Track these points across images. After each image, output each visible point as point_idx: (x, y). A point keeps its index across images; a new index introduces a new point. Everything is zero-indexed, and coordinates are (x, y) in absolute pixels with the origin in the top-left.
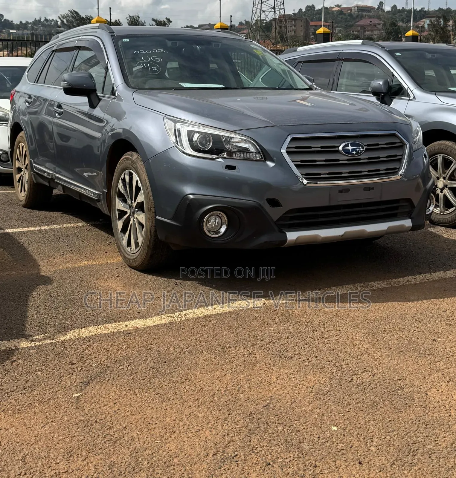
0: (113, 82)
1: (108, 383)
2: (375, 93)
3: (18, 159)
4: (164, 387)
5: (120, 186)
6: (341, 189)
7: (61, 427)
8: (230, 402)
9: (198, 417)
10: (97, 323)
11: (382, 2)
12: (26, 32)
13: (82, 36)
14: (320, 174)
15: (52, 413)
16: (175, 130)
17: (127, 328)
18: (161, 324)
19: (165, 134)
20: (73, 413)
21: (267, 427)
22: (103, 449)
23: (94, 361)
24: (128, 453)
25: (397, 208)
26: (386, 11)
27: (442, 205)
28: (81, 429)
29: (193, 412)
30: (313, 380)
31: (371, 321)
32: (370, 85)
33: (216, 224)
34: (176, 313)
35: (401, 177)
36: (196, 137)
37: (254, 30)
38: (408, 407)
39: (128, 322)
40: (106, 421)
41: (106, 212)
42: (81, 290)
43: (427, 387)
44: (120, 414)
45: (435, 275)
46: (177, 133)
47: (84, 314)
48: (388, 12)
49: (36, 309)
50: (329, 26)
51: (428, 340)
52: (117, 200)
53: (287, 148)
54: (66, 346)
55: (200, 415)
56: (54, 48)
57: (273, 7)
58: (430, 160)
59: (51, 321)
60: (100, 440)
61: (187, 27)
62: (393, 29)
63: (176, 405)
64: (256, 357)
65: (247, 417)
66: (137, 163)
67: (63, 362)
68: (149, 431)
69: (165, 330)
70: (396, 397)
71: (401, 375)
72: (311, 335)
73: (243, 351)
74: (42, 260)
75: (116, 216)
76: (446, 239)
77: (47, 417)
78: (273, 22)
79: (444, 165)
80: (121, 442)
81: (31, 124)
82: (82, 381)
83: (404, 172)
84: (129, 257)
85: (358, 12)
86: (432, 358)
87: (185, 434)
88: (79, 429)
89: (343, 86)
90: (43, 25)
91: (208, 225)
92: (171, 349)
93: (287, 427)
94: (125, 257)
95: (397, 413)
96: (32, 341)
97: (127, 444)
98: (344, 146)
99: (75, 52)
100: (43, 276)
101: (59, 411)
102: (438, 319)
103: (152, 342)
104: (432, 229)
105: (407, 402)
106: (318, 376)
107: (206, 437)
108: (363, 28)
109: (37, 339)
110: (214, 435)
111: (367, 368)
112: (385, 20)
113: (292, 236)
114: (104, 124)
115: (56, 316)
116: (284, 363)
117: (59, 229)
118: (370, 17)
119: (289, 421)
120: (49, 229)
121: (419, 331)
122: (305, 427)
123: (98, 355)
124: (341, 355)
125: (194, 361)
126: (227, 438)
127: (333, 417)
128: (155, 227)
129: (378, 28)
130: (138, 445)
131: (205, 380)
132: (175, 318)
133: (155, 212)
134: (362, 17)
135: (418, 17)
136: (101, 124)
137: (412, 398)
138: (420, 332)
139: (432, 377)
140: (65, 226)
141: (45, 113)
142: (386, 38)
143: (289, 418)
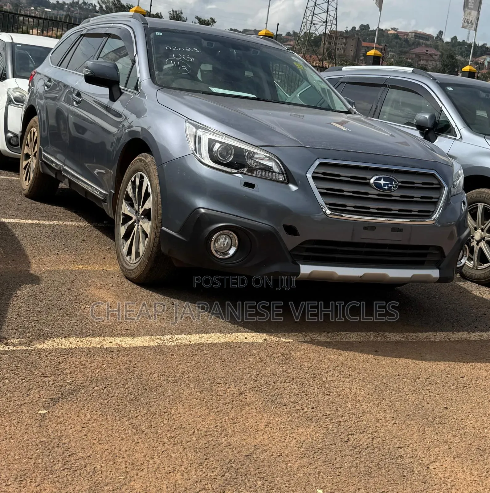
0: (138, 76)
1: (79, 404)
2: (420, 127)
3: (27, 145)
4: (139, 417)
5: (129, 189)
6: (366, 226)
7: (19, 445)
8: (209, 445)
9: (171, 457)
10: (81, 335)
11: (442, 32)
12: (61, 12)
13: (114, 23)
14: (345, 206)
15: (13, 428)
16: (195, 136)
17: (111, 345)
18: (149, 346)
19: (185, 139)
20: (35, 431)
21: (245, 480)
22: (60, 477)
23: (69, 377)
24: (87, 485)
25: (425, 255)
26: (445, 41)
27: (476, 259)
28: (41, 450)
29: (166, 451)
30: (305, 433)
31: (379, 376)
32: (415, 117)
33: (226, 245)
34: (167, 336)
35: (434, 221)
36: (217, 146)
37: (301, 43)
38: (405, 480)
39: (113, 338)
40: (69, 447)
41: (110, 213)
42: (70, 295)
43: (430, 460)
44: (86, 441)
45: (458, 335)
46: (197, 140)
47: (68, 323)
48: (448, 43)
49: (17, 310)
50: (381, 49)
51: (439, 407)
52: (124, 203)
53: (314, 173)
54: (41, 356)
55: (173, 455)
56: (84, 32)
57: (324, 21)
58: (469, 208)
59: (30, 325)
60: (60, 466)
61: (231, 30)
62: (450, 62)
63: (149, 440)
64: (246, 399)
65: (225, 465)
66: (150, 167)
67: (35, 373)
68: (115, 465)
69: (152, 353)
70: (394, 466)
71: (403, 442)
72: (311, 383)
73: (233, 389)
74: (34, 257)
75: (120, 221)
76: (476, 297)
77: (6, 431)
78: (323, 37)
79: (484, 216)
80: (82, 472)
81: (47, 109)
82: (51, 397)
83: (439, 217)
84: (127, 267)
85: (415, 39)
86: (441, 427)
87: (153, 474)
88: (38, 451)
89: (386, 114)
90: (80, 8)
91: (216, 245)
92: (156, 375)
93: (267, 483)
94: (123, 266)
95: (392, 485)
96: (6, 344)
97: (88, 476)
98: (376, 180)
99: (105, 39)
100: (32, 274)
101: (20, 427)
102: (453, 384)
103: (135, 364)
104: (461, 284)
105: (405, 474)
106: (311, 430)
107: (176, 481)
108: (418, 56)
109: (11, 342)
110: (186, 479)
111: (367, 429)
112: (443, 51)
113: (306, 269)
114: (122, 120)
115: (37, 321)
116: (276, 410)
117: (59, 226)
118: (427, 46)
119: (271, 477)
120: (48, 224)
121: (430, 396)
122: (287, 485)
123: (75, 371)
124: (340, 410)
125: (177, 392)
126: (199, 485)
127: (320, 478)
128: (159, 238)
129: (434, 58)
130: (99, 478)
131: (186, 416)
132: (165, 341)
133: (162, 222)
134: (419, 44)
135: (479, 53)
136: (118, 120)
137: (411, 470)
138: (432, 397)
139: (437, 449)
140: (65, 223)
141: (64, 100)
142: (441, 70)
143: (271, 473)
